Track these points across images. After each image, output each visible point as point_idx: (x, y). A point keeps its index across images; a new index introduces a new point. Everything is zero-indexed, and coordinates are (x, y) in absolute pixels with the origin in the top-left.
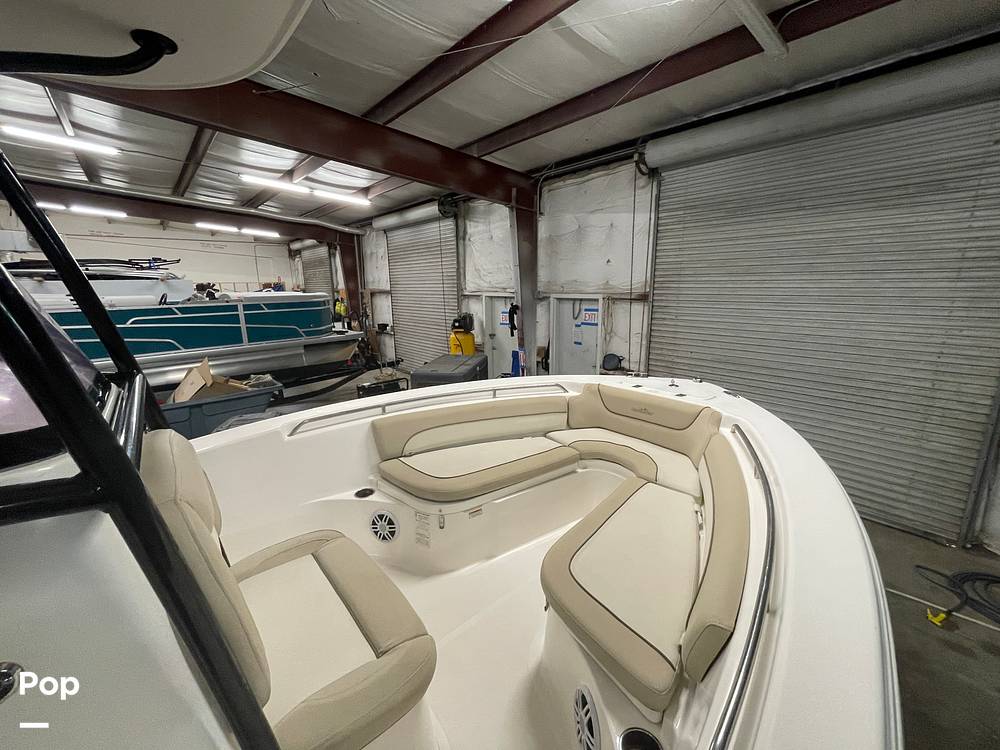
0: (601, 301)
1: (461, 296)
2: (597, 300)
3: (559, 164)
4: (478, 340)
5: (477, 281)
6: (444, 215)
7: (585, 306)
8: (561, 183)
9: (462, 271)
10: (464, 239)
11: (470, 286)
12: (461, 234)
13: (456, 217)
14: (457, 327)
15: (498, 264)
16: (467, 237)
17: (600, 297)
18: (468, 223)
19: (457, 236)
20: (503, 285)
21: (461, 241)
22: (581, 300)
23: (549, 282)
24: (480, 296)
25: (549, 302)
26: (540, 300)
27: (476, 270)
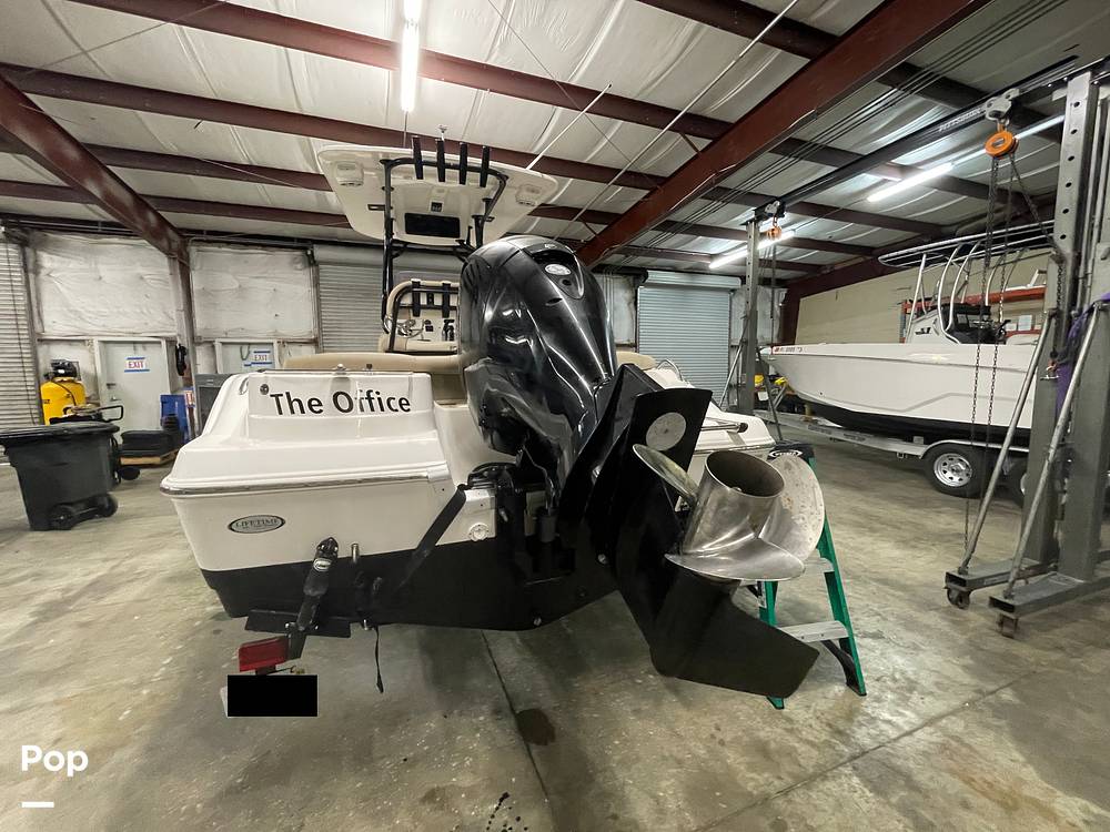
0: (276, 345)
1: (39, 340)
2: (271, 344)
3: (211, 233)
5: (77, 324)
6: (9, 239)
7: (253, 349)
8: (216, 248)
9: (35, 310)
10: (37, 273)
11: (55, 322)
12: (30, 266)
13: (23, 244)
14: (59, 375)
15: (119, 307)
16: (43, 272)
17: (275, 342)
18: (43, 255)
19: (25, 266)
21: (31, 276)
22: (249, 344)
24: (83, 341)
25: (213, 347)
26: (200, 344)
27: (71, 311)
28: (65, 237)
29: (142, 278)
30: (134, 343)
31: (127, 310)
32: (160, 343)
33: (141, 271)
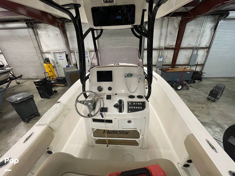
0: (88, 52)
1: (42, 53)
2: (87, 52)
4: (53, 65)
5: (48, 48)
6: (28, 27)
9: (40, 45)
10: (38, 35)
11: (45, 49)
12: (36, 34)
13: (33, 28)
14: (46, 62)
15: (54, 43)
16: (39, 35)
17: (88, 51)
18: (38, 30)
19: (35, 34)
20: (58, 49)
21: (37, 36)
23: (73, 48)
24: (50, 52)
25: (75, 53)
26: (72, 52)
27: (46, 45)
28: (40, 25)
29: (57, 34)
30: (59, 52)
31: (56, 44)
32: (64, 52)
33: (57, 32)
